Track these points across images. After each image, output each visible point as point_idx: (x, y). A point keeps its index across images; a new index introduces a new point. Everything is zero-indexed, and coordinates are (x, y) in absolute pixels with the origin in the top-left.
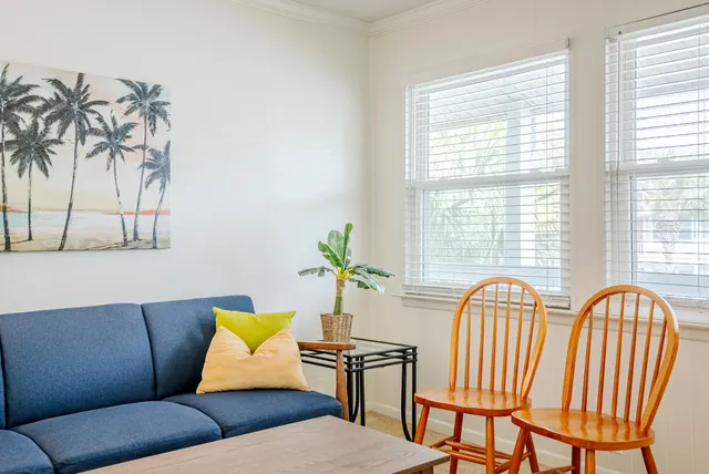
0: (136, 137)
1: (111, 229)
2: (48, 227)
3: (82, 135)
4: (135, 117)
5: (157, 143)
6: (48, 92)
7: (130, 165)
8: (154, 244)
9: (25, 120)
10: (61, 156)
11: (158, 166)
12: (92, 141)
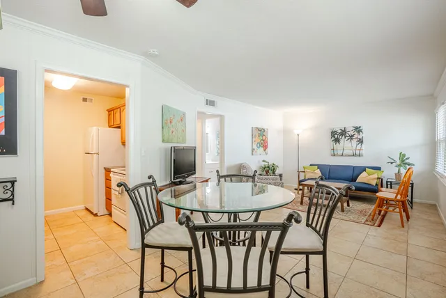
0: (355, 136)
1: (351, 152)
2: (340, 152)
3: (345, 137)
4: (355, 133)
5: (360, 137)
6: (340, 131)
7: (354, 142)
8: (359, 156)
9: (336, 136)
10: (342, 141)
11: (361, 141)
12: (347, 138)
